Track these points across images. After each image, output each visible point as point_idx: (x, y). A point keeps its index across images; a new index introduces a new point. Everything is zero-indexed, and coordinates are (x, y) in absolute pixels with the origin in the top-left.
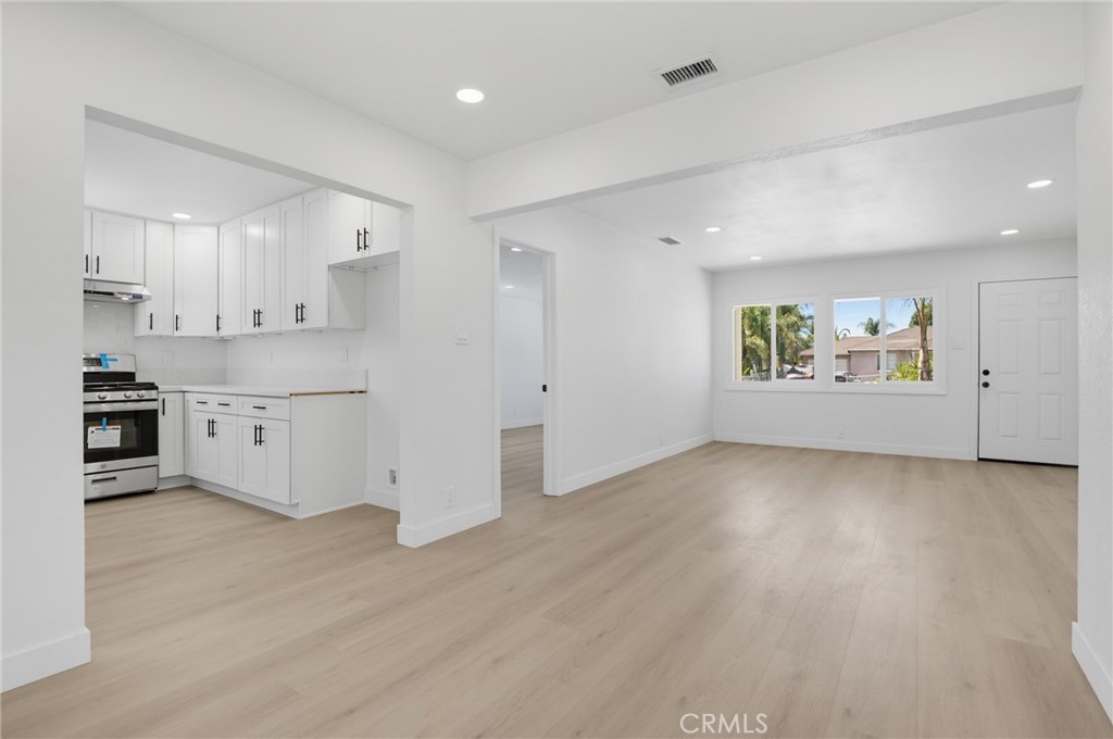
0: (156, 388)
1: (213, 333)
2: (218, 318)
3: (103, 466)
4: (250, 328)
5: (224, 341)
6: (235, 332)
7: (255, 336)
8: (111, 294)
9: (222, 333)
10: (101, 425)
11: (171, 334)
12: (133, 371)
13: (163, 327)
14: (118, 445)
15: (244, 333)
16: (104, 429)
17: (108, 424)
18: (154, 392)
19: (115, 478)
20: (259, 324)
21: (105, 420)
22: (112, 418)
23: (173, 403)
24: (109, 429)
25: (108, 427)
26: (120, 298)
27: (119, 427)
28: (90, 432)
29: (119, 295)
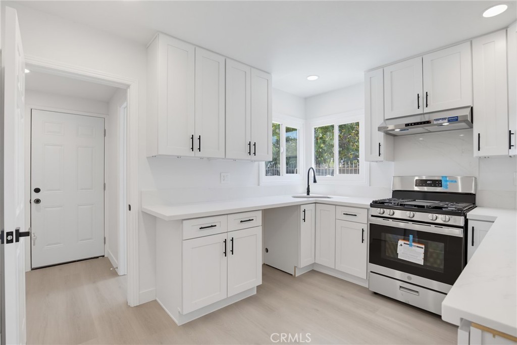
3: (409, 278)
8: (428, 122)
10: (408, 240)
12: (473, 192)
16: (411, 245)
17: (414, 241)
19: (417, 292)
21: (411, 237)
22: (421, 237)
24: (415, 246)
25: (413, 244)
26: (441, 125)
27: (423, 246)
28: (399, 244)
29: (435, 122)
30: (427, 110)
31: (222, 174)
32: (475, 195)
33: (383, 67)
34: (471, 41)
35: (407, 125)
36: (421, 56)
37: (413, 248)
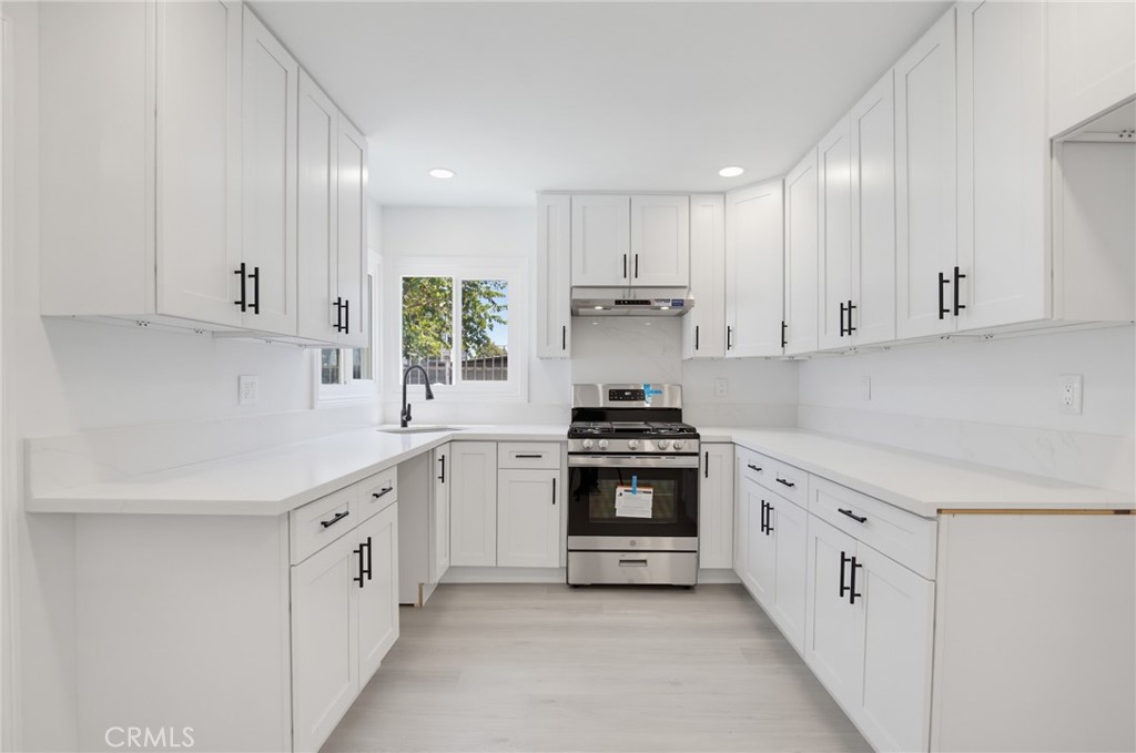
0: (697, 436)
1: (777, 350)
2: (784, 326)
3: (633, 543)
4: (834, 340)
5: (794, 362)
6: (812, 348)
7: (841, 353)
8: (647, 302)
9: (790, 350)
10: (630, 485)
11: (721, 355)
12: (677, 405)
13: (712, 346)
14: (649, 515)
15: (821, 348)
16: (634, 492)
17: (639, 485)
18: (694, 442)
19: (645, 561)
20: (850, 330)
21: (636, 478)
22: (646, 476)
23: (719, 461)
24: (640, 492)
25: (638, 489)
26: (658, 308)
27: (651, 490)
28: (618, 494)
29: (656, 304)
30: (635, 282)
31: (243, 379)
32: (680, 411)
33: (571, 193)
34: (689, 195)
35: (618, 302)
36: (630, 196)
37: (638, 495)
